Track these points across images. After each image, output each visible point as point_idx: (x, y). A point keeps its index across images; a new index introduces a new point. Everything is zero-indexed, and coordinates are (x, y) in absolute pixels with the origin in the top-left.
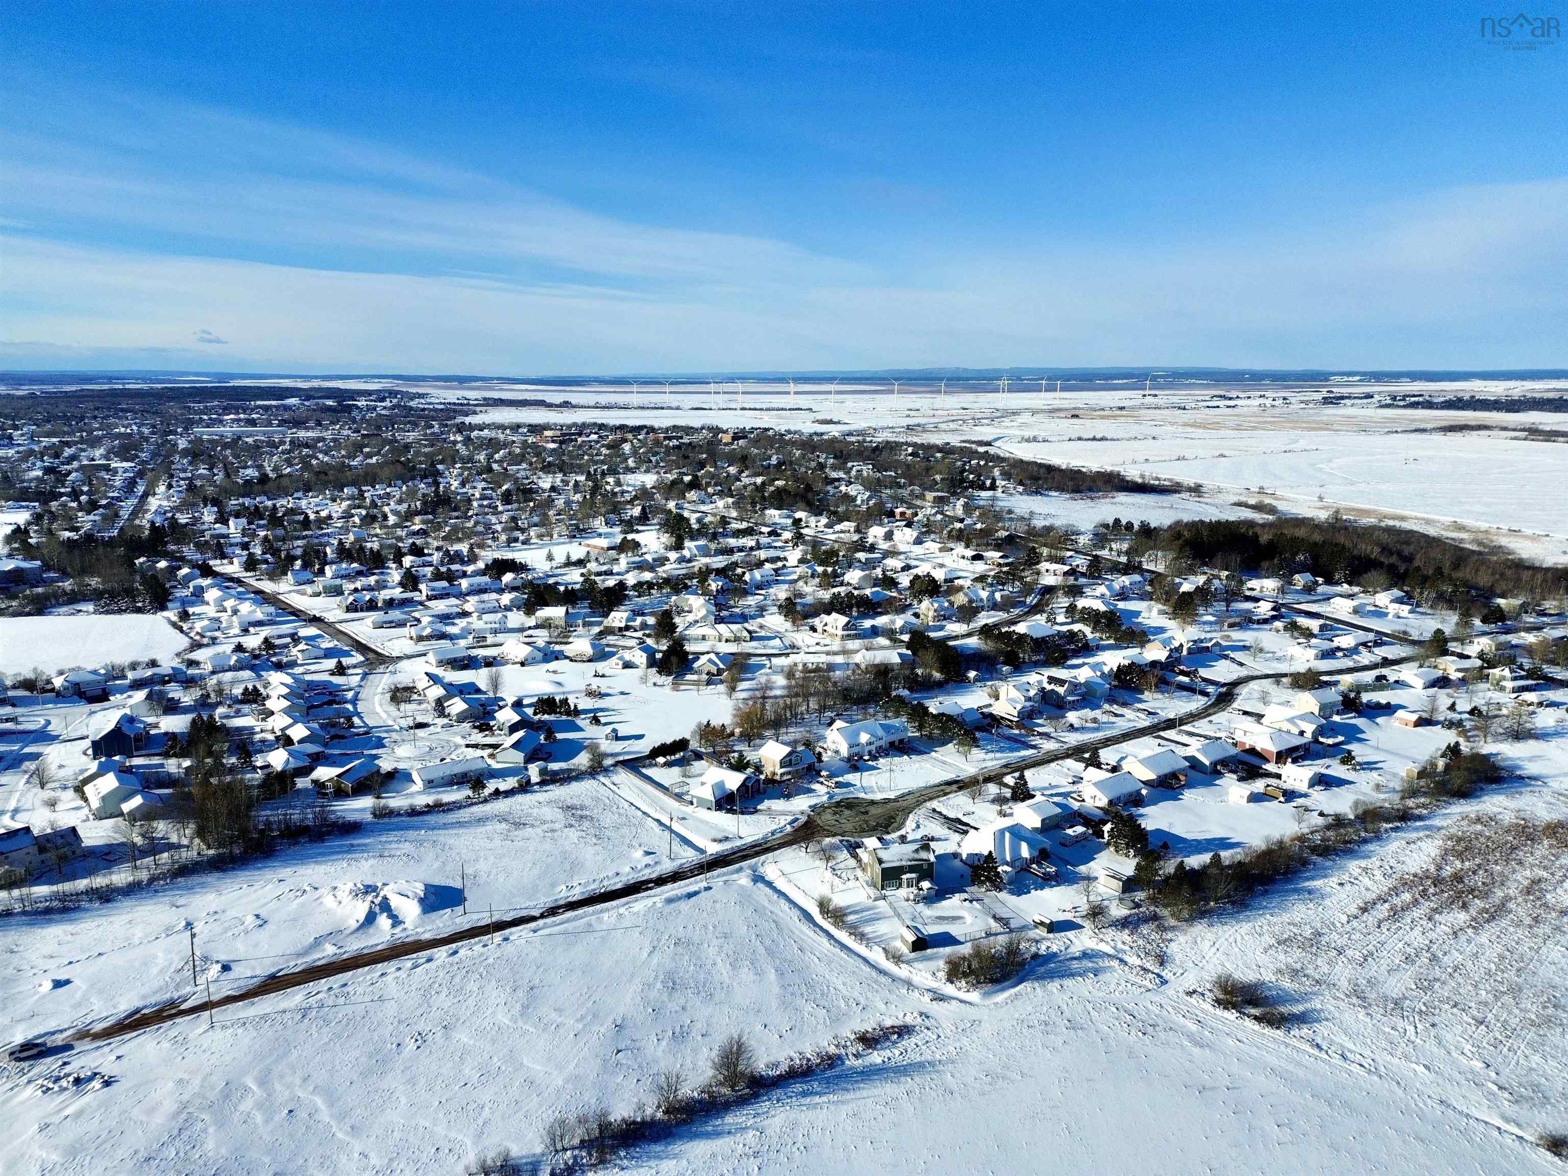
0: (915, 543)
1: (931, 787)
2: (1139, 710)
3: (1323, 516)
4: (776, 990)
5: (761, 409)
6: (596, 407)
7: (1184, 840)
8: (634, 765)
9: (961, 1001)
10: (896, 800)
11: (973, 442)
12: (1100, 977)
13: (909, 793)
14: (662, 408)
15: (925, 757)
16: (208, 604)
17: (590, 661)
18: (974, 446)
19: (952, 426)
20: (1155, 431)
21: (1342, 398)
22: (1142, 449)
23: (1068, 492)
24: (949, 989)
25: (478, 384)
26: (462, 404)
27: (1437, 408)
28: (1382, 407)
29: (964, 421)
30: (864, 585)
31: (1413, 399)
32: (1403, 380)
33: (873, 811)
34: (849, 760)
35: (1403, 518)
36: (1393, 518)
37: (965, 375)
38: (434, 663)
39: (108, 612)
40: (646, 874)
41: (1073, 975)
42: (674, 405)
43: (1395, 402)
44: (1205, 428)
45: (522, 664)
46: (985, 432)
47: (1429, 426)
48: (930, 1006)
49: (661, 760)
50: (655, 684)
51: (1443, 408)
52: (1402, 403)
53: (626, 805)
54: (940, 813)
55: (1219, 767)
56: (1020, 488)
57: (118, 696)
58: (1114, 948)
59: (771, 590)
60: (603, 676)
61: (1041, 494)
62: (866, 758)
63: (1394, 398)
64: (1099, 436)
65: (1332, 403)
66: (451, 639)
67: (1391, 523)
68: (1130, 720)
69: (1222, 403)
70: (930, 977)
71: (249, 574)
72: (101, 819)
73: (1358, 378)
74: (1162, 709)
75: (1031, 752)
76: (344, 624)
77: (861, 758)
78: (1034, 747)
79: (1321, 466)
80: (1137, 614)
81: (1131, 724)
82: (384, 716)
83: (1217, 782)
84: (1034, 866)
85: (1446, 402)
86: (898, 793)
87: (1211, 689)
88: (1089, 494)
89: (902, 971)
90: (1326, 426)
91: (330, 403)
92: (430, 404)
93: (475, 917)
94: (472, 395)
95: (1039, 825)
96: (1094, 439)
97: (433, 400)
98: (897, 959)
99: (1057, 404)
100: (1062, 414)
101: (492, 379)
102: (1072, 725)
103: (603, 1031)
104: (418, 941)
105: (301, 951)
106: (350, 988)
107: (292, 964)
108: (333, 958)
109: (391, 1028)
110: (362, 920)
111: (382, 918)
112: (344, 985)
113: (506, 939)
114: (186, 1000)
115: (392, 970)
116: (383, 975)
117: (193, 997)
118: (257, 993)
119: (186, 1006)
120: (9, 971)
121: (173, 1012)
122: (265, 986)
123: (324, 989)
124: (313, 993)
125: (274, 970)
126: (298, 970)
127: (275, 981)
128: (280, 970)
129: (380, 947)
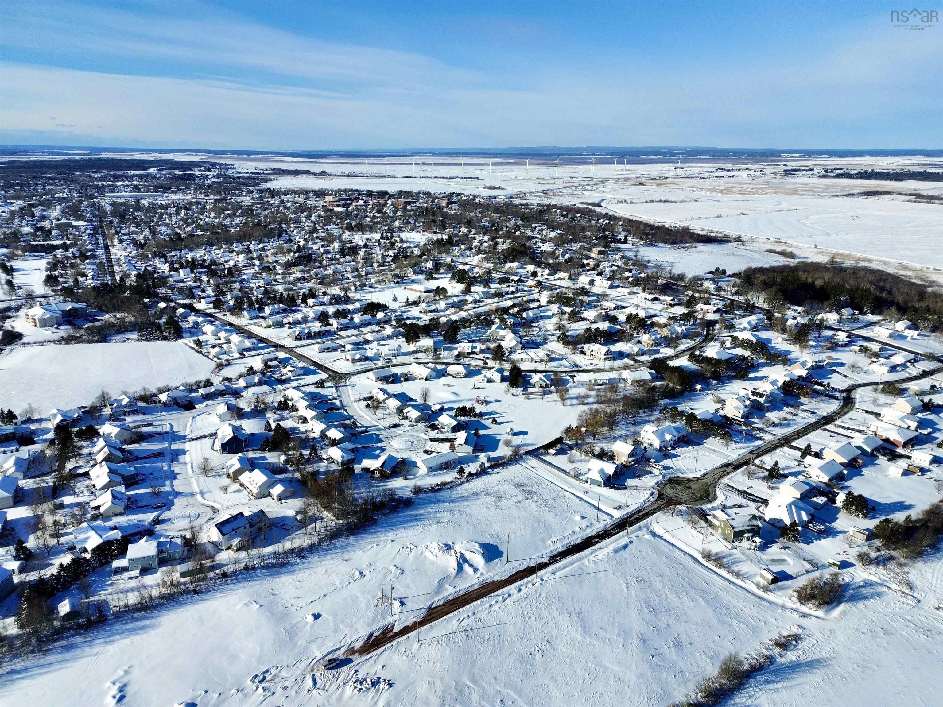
0: (609, 288)
1: (717, 468)
2: (805, 411)
3: (824, 259)
4: (710, 612)
5: (447, 178)
6: (343, 175)
7: (879, 504)
8: (536, 453)
9: (817, 617)
10: (702, 478)
11: (589, 204)
12: (882, 598)
13: (707, 473)
14: (385, 177)
15: (701, 446)
16: (206, 334)
17: (464, 377)
18: (590, 206)
19: (571, 191)
20: (694, 195)
21: (795, 170)
22: (694, 210)
23: (669, 244)
24: (804, 609)
25: (259, 157)
26: (259, 174)
27: (853, 178)
28: (820, 177)
29: (576, 187)
30: (597, 320)
31: (838, 171)
32: (825, 156)
33: (694, 486)
34: (660, 450)
35: (870, 261)
36: (865, 260)
37: (558, 152)
38: (374, 379)
39: (147, 340)
40: (590, 532)
41: (866, 598)
42: (391, 173)
43: (826, 174)
44: (722, 193)
45: (426, 380)
46: (592, 196)
47: (855, 192)
48: (799, 620)
49: (552, 451)
50: (513, 394)
51: (857, 178)
52: (832, 174)
53: (549, 483)
54: (732, 487)
55: (875, 453)
56: (642, 242)
57: (200, 405)
58: (880, 579)
59: (540, 323)
60: (479, 388)
61: (654, 246)
62: (670, 448)
63: (826, 171)
64: (663, 199)
65: (790, 174)
66: (372, 361)
67: (865, 264)
68: (803, 418)
69: (725, 174)
70: (789, 600)
71: (217, 311)
72: (258, 498)
73: (798, 155)
74: (817, 409)
75: (759, 443)
76: (298, 349)
77: (666, 448)
78: (759, 439)
79: (804, 221)
80: (770, 341)
81: (806, 421)
82: (369, 419)
83: (876, 462)
84: (811, 525)
85: (858, 174)
86: (702, 473)
87: (838, 394)
88: (681, 245)
89: (770, 596)
90: (793, 192)
91: (177, 172)
92: (240, 173)
93: (515, 564)
94: (263, 166)
95: (799, 497)
96: (660, 201)
97: (240, 170)
98: (766, 589)
99: (626, 174)
100: (633, 182)
101: (267, 153)
102: (774, 423)
103: (635, 643)
104: (494, 582)
105: (436, 590)
106: (478, 616)
107: (436, 599)
108: (456, 595)
109: (519, 643)
110: (456, 568)
111: (466, 566)
112: (474, 613)
113: (542, 580)
114: (393, 626)
115: (493, 602)
116: (490, 606)
117: (396, 624)
118: (429, 620)
119: (396, 630)
120: (280, 608)
121: (392, 634)
122: (430, 615)
123: (466, 616)
124: (461, 619)
125: (429, 604)
126: (441, 603)
127: (434, 611)
128: (432, 604)
129: (476, 587)
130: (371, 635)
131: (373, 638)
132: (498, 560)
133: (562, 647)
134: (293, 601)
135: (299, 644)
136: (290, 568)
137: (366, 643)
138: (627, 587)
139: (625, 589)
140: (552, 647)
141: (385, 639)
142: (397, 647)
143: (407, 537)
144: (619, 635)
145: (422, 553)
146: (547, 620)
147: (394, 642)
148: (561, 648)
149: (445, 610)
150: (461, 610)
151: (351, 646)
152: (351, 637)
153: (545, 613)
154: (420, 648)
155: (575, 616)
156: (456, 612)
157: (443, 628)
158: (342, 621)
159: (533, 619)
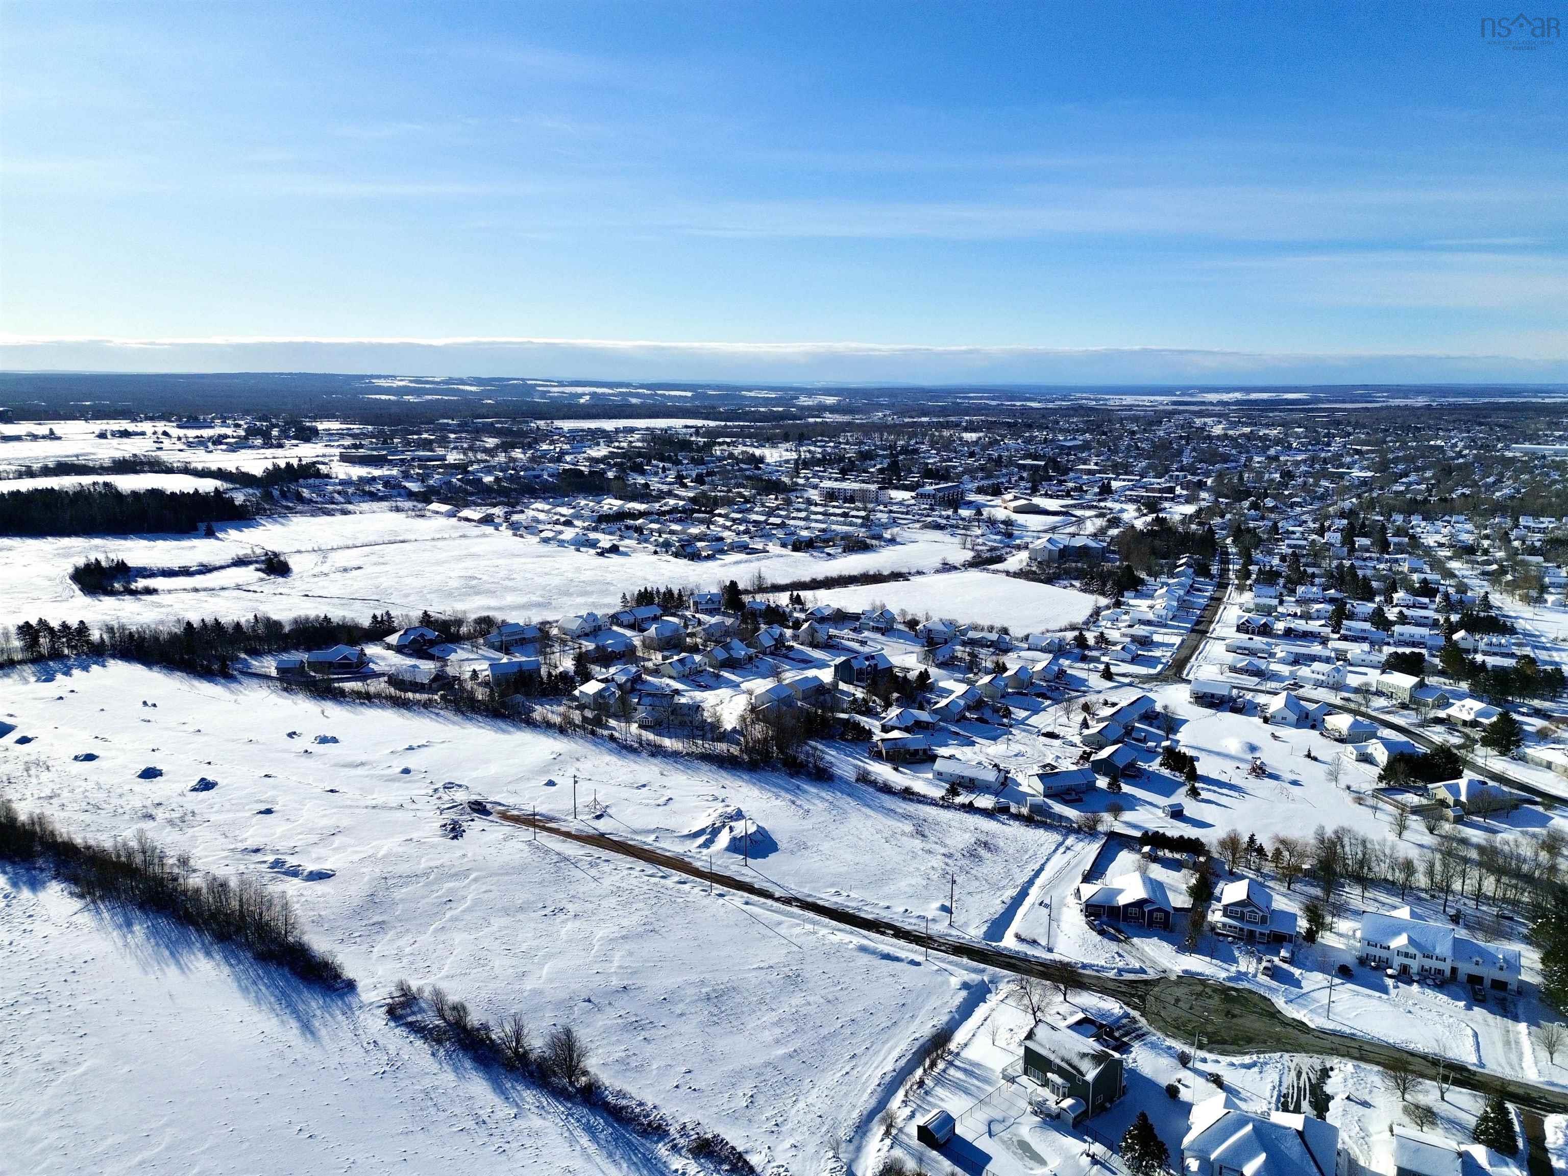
4: (760, 1061)
13: (1348, 1036)
17: (1340, 740)
53: (1034, 868)
103: (612, 983)
105: (638, 830)
109: (563, 896)
110: (691, 832)
111: (704, 837)
113: (721, 896)
129: (668, 854)
132: (741, 856)
138: (761, 968)
139: (754, 966)
140: (567, 920)
146: (624, 909)
151: (516, 809)
155: (648, 928)
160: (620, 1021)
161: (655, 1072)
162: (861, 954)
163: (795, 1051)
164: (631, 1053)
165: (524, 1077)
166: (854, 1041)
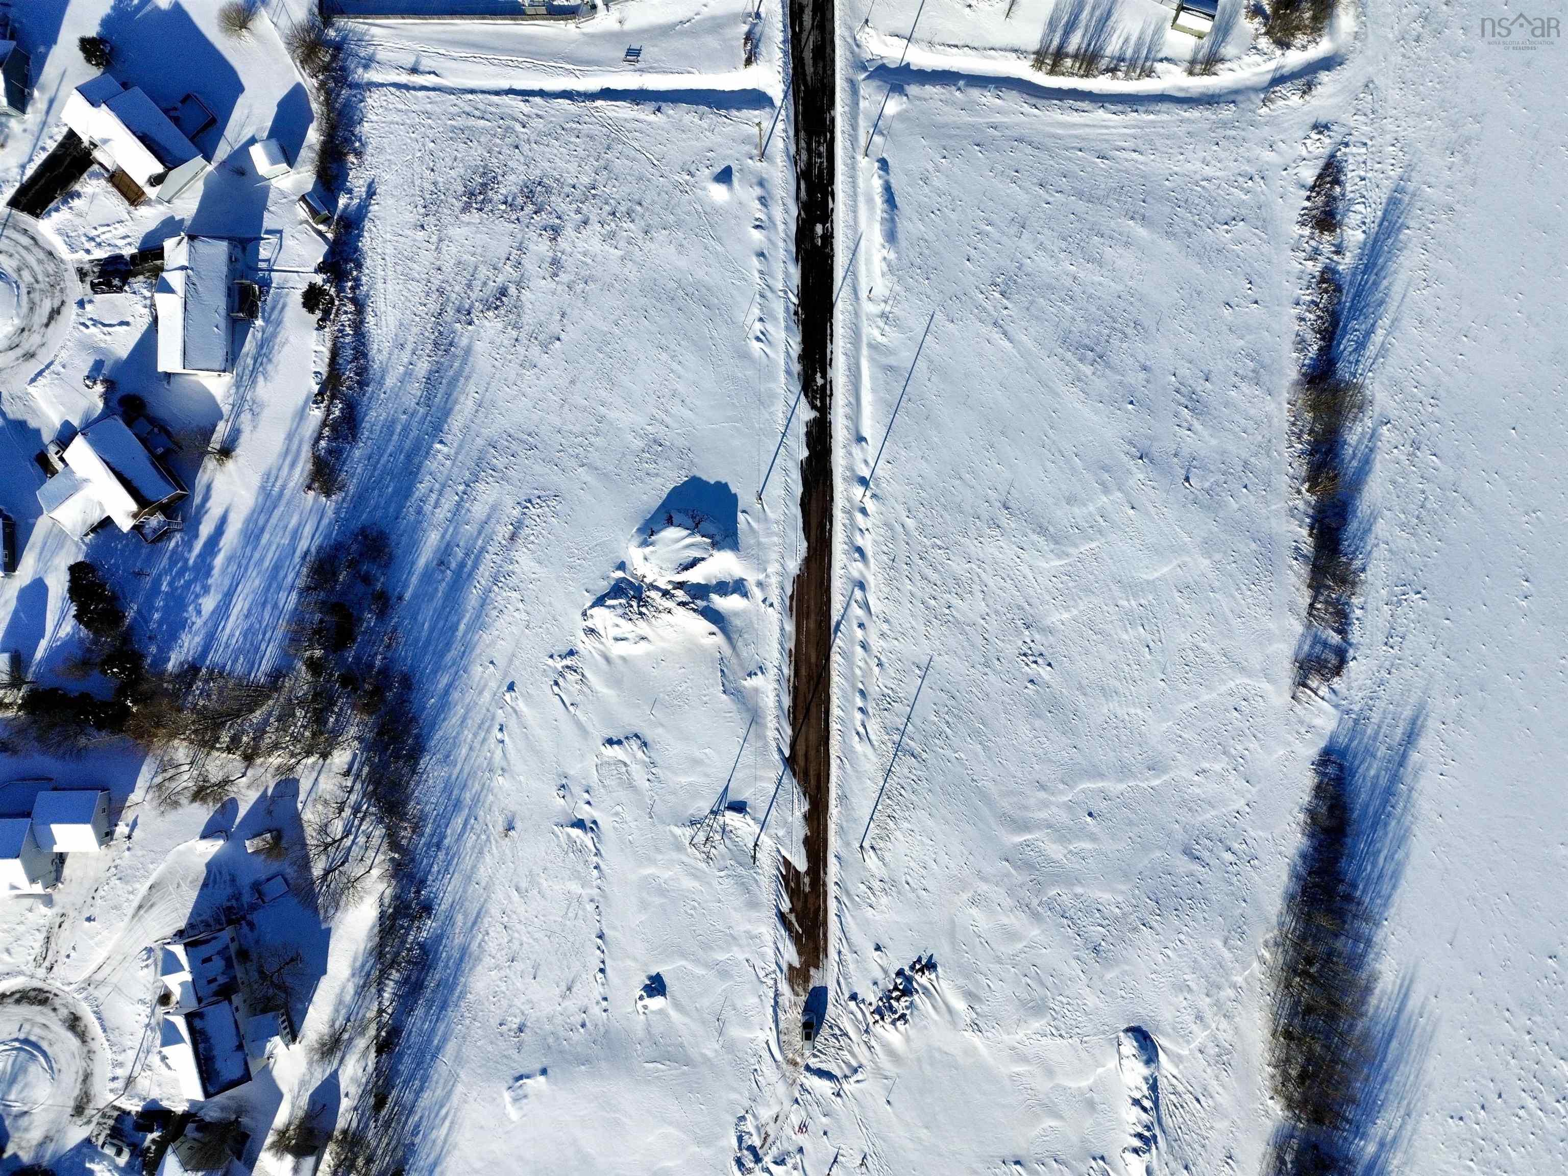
4: (1169, 246)
40: (784, 216)
93: (777, 489)
103: (1141, 477)
104: (799, 580)
105: (747, 717)
106: (873, 691)
107: (771, 734)
108: (785, 685)
109: (992, 677)
110: (714, 628)
111: (719, 602)
112: (862, 693)
113: (863, 482)
114: (787, 863)
115: (859, 634)
116: (864, 646)
117: (784, 853)
118: (818, 787)
119: (801, 864)
120: (575, 1037)
121: (807, 880)
122: (806, 773)
123: (859, 716)
124: (862, 730)
125: (776, 756)
126: (789, 731)
127: (801, 761)
128: (780, 751)
129: (790, 627)
130: (782, 916)
131: (792, 918)
132: (741, 517)
133: (1058, 617)
134: (571, 1005)
135: (710, 1054)
136: (448, 952)
137: (797, 939)
138: (1005, 334)
139: (1006, 344)
140: (1043, 630)
141: (811, 900)
142: (848, 894)
143: (518, 644)
144: (1106, 490)
145: (607, 659)
146: (976, 579)
147: (832, 890)
148: (1056, 617)
149: (813, 737)
150: (835, 711)
151: (785, 967)
152: (762, 956)
153: (958, 566)
154: (881, 859)
155: (1003, 518)
156: (834, 726)
157: (859, 778)
158: (706, 947)
159: (955, 601)
160: (1197, 426)
161: (1248, 337)
162: (901, 236)
163: (1132, 218)
164: (1236, 379)
165: (1336, 456)
166: (1077, 169)
